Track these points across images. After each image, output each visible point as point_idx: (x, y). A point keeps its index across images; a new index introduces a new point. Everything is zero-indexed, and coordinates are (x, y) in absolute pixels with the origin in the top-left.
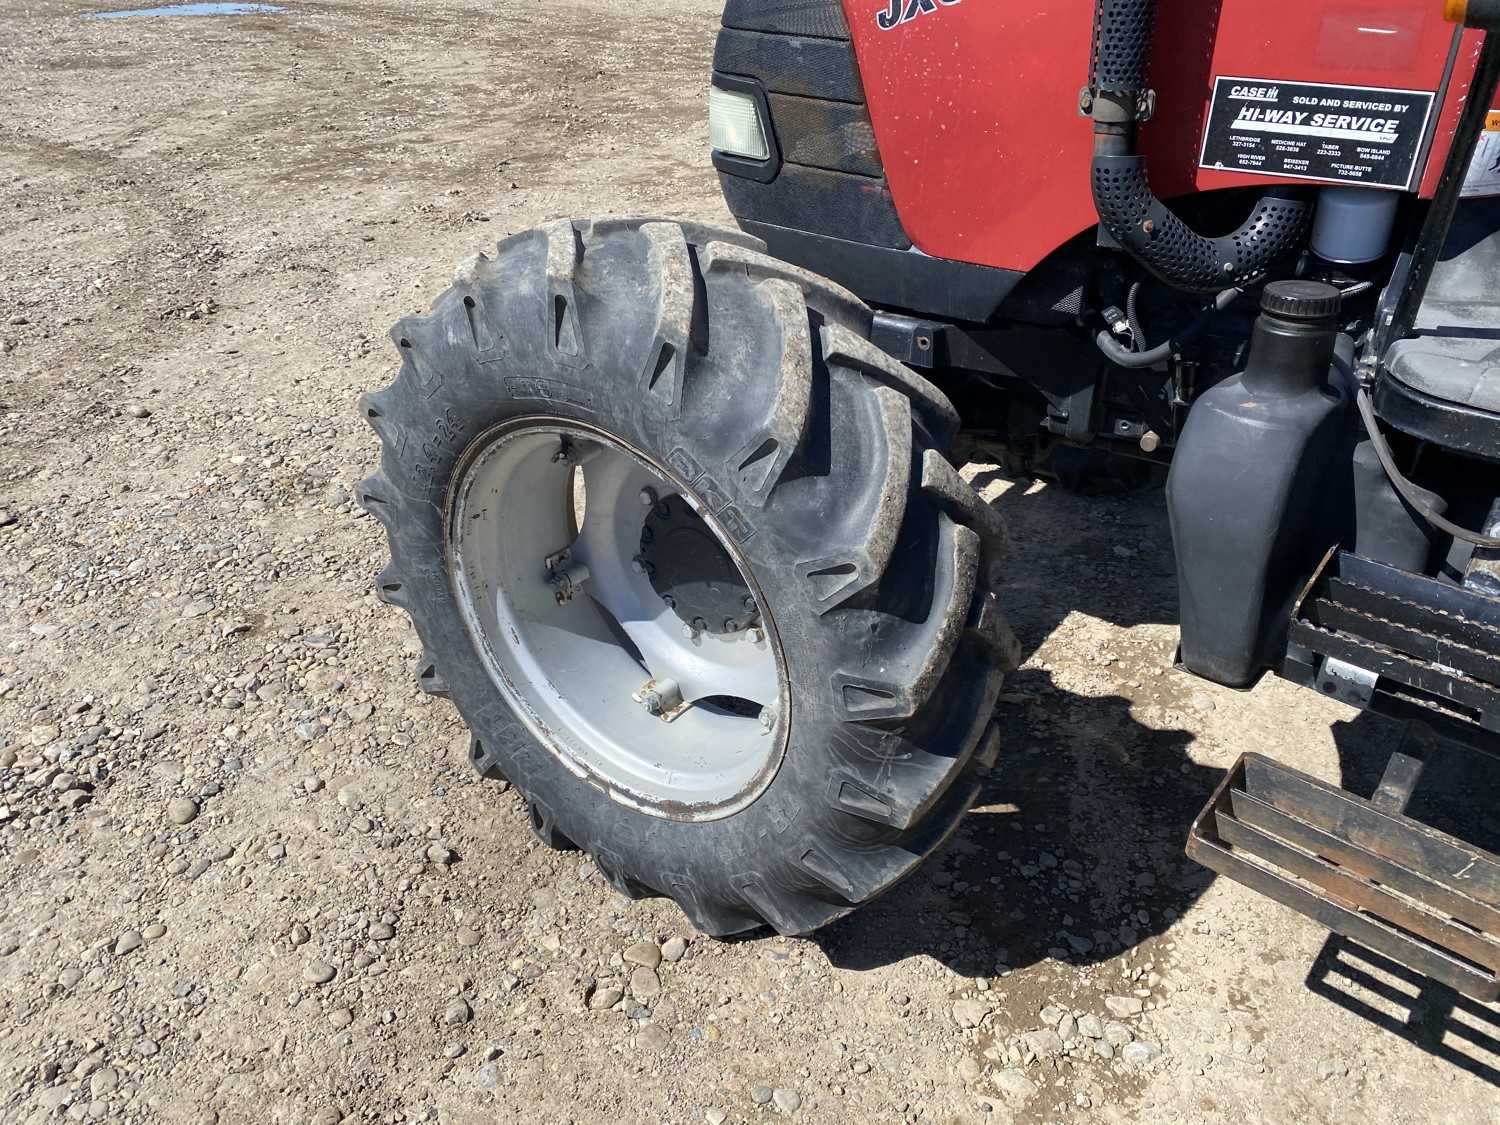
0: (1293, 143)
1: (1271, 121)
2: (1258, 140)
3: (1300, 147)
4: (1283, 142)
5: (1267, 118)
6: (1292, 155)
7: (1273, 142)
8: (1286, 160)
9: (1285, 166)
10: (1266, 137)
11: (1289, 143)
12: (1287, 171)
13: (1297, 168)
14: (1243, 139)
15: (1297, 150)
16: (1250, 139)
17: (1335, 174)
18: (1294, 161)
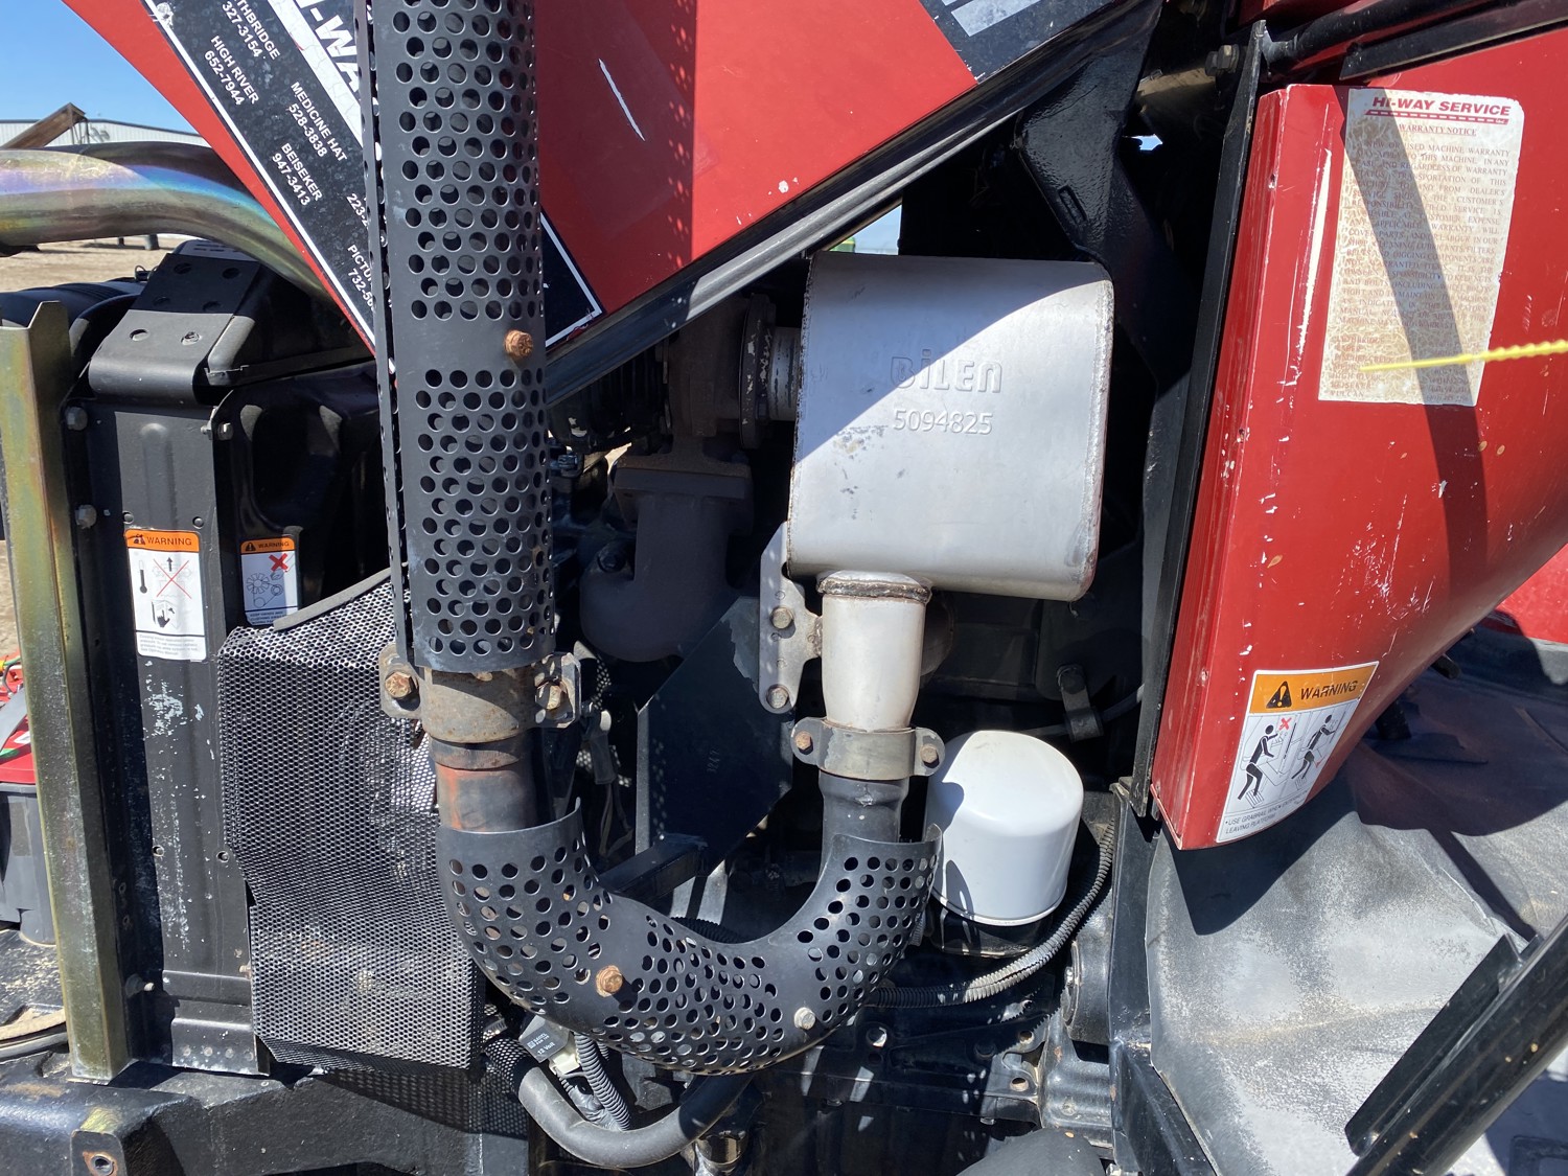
0: (326, 131)
1: (326, 43)
2: (274, 53)
3: (331, 153)
4: (311, 110)
5: (325, 31)
6: (304, 150)
7: (296, 87)
8: (287, 147)
9: (277, 158)
10: (293, 63)
11: (320, 123)
12: (272, 168)
13: (293, 183)
14: (251, 17)
15: (322, 152)
16: (262, 34)
17: (344, 267)
18: (299, 165)
